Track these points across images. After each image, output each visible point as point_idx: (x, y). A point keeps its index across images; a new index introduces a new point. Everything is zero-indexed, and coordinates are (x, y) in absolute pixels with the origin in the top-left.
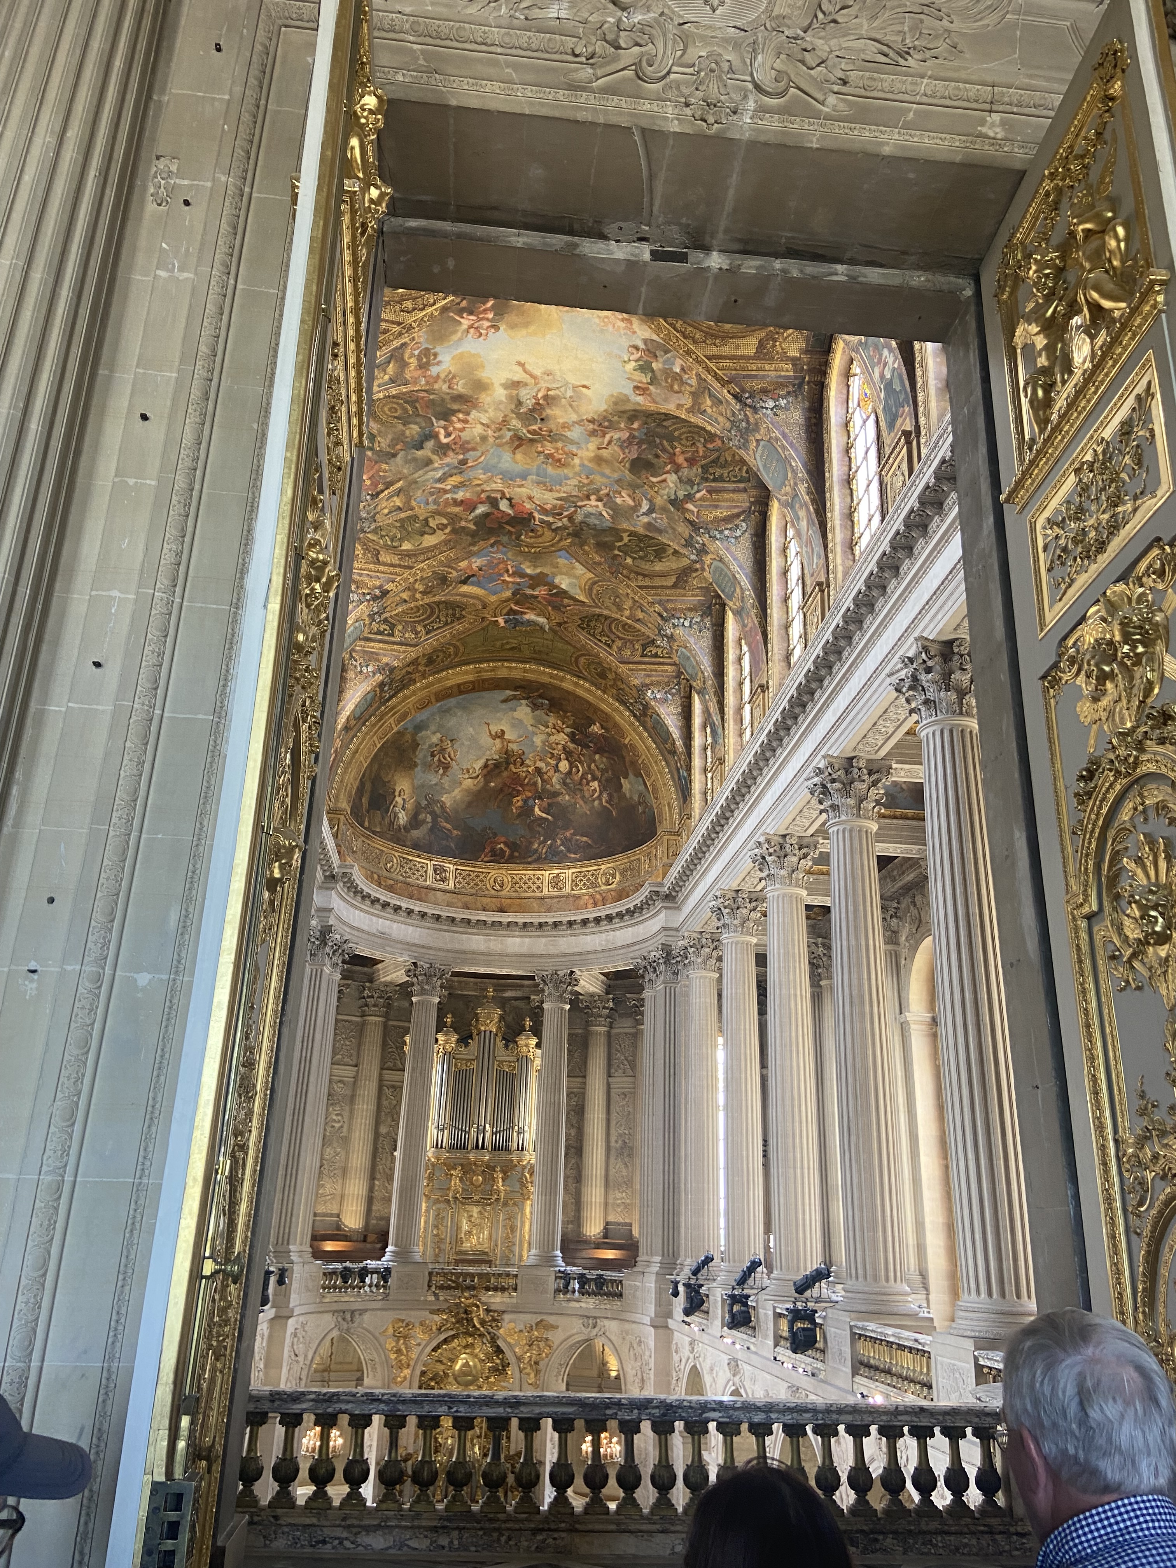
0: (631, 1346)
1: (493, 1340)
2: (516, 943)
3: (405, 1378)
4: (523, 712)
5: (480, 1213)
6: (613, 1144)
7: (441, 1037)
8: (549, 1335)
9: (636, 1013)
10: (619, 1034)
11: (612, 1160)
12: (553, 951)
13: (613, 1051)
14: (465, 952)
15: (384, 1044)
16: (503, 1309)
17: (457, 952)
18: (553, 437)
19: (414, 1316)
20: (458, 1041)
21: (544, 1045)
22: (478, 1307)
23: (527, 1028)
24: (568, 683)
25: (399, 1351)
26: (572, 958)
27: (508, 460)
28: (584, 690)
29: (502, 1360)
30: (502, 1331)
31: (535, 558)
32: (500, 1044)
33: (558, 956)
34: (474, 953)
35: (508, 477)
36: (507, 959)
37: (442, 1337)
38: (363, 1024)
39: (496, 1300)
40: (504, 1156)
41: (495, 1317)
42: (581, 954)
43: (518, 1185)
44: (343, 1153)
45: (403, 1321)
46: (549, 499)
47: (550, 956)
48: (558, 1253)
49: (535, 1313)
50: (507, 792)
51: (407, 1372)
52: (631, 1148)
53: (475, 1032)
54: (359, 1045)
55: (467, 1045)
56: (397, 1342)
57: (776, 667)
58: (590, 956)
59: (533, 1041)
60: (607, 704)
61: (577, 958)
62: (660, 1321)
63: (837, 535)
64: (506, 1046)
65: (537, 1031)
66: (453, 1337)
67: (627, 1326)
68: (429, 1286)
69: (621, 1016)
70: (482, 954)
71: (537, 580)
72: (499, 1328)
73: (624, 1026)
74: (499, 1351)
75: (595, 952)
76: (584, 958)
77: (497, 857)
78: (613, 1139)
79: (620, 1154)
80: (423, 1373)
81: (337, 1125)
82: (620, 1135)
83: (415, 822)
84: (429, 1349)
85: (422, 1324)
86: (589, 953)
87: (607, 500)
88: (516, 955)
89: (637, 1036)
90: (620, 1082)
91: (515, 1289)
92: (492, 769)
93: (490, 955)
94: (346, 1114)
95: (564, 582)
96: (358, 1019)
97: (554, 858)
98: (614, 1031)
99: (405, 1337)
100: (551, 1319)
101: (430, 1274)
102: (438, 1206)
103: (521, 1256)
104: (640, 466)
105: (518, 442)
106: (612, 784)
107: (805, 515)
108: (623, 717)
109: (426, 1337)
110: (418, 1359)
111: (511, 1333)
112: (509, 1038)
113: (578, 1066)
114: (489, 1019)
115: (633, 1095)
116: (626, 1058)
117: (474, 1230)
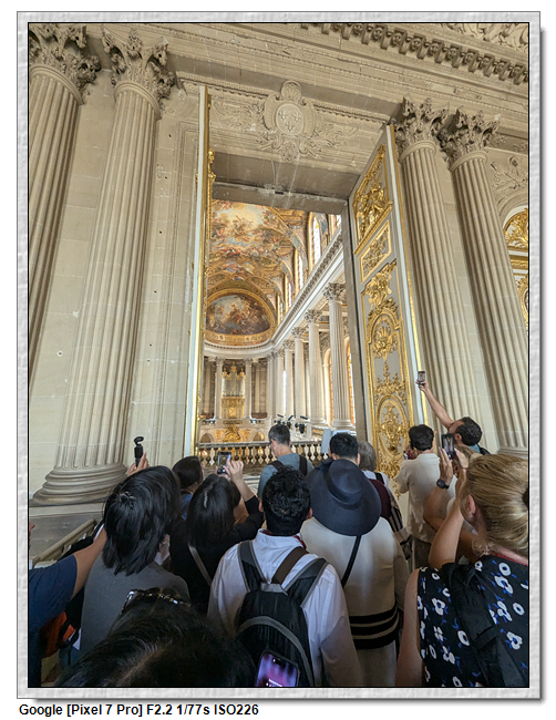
1: (237, 433)
2: (239, 353)
4: (239, 299)
5: (234, 409)
7: (223, 373)
8: (249, 432)
9: (266, 367)
11: (261, 397)
13: (261, 375)
14: (228, 355)
15: (211, 375)
16: (239, 427)
17: (226, 355)
18: (245, 234)
19: (221, 429)
20: (227, 374)
21: (246, 374)
22: (234, 427)
23: (242, 371)
24: (249, 293)
26: (251, 355)
27: (234, 240)
28: (253, 295)
29: (239, 437)
31: (241, 264)
32: (236, 374)
34: (230, 355)
35: (234, 244)
37: (227, 433)
39: (238, 425)
40: (238, 397)
41: (238, 429)
43: (241, 403)
45: (218, 430)
46: (244, 249)
47: (247, 355)
48: (251, 416)
49: (246, 428)
50: (236, 319)
51: (220, 440)
53: (231, 372)
55: (229, 375)
56: (218, 434)
57: (297, 290)
59: (244, 373)
60: (258, 298)
63: (311, 259)
64: (238, 375)
65: (244, 371)
66: (229, 433)
68: (223, 423)
69: (262, 367)
70: (232, 355)
71: (241, 269)
72: (239, 431)
73: (263, 369)
74: (239, 435)
75: (257, 354)
76: (254, 355)
77: (234, 333)
78: (261, 393)
79: (263, 396)
80: (223, 440)
82: (263, 392)
83: (215, 326)
84: (224, 435)
85: (222, 431)
87: (258, 250)
88: (239, 355)
89: (266, 372)
90: (263, 382)
91: (242, 423)
92: (232, 314)
93: (234, 355)
95: (248, 270)
97: (247, 333)
98: (261, 371)
100: (249, 429)
101: (224, 421)
102: (224, 408)
103: (242, 417)
104: (265, 241)
105: (236, 235)
106: (260, 317)
107: (303, 254)
108: (262, 301)
109: (224, 433)
110: (222, 437)
111: (241, 432)
112: (238, 373)
113: (254, 379)
114: (234, 369)
115: (265, 384)
116: (264, 376)
117: (232, 412)
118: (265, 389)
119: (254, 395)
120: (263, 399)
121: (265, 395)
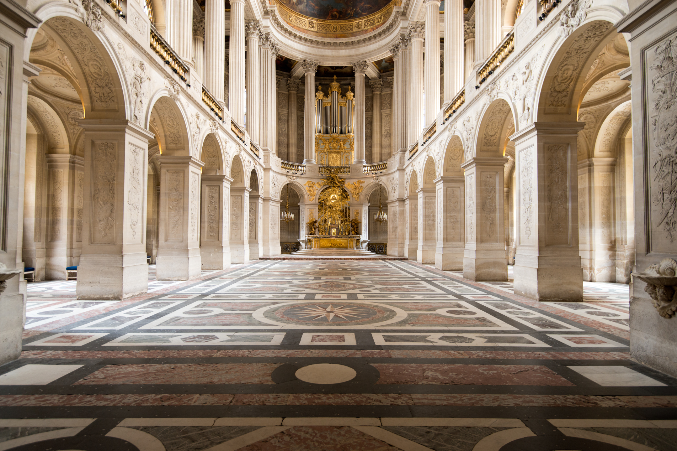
0: (391, 181)
1: (342, 189)
2: (344, 52)
3: (313, 199)
5: (336, 156)
6: (383, 133)
7: (317, 94)
8: (362, 185)
9: (390, 85)
10: (384, 95)
11: (383, 139)
12: (358, 53)
13: (383, 101)
14: (323, 56)
15: (297, 102)
16: (345, 178)
17: (320, 56)
19: (315, 181)
20: (324, 96)
21: (356, 96)
22: (336, 177)
23: (350, 90)
25: (310, 191)
26: (365, 55)
29: (346, 194)
30: (345, 185)
32: (340, 96)
33: (359, 55)
34: (327, 56)
36: (340, 58)
37: (325, 187)
38: (289, 95)
39: (343, 175)
40: (344, 135)
41: (343, 181)
42: (369, 52)
43: (349, 146)
44: (286, 139)
45: (311, 182)
47: (357, 55)
48: (364, 160)
49: (357, 178)
51: (314, 197)
52: (390, 134)
53: (330, 92)
54: (288, 102)
55: (327, 97)
56: (310, 188)
58: (373, 53)
59: (352, 94)
61: (367, 54)
62: (400, 168)
64: (342, 97)
65: (353, 91)
66: (329, 187)
67: (389, 176)
68: (319, 172)
69: (385, 87)
70: (330, 56)
72: (344, 184)
73: (386, 91)
74: (345, 191)
75: (374, 50)
76: (370, 53)
77: (334, 18)
78: (383, 131)
79: (386, 136)
80: (319, 199)
81: (283, 130)
82: (386, 130)
84: (321, 191)
85: (318, 183)
86: (372, 51)
88: (343, 56)
89: (391, 94)
90: (385, 112)
91: (349, 172)
93: (333, 57)
94: (286, 126)
96: (287, 93)
97: (357, 15)
98: (383, 93)
99: (312, 187)
100: (362, 180)
101: (319, 168)
102: (321, 154)
103: (351, 162)
109: (320, 187)
110: (317, 194)
111: (349, 185)
112: (343, 95)
113: (369, 108)
114: (335, 86)
115: (390, 115)
116: (387, 102)
117: (335, 161)
118: (390, 124)
119: (369, 137)
120: (385, 141)
121: (389, 135)
